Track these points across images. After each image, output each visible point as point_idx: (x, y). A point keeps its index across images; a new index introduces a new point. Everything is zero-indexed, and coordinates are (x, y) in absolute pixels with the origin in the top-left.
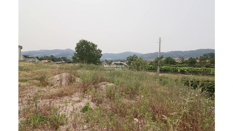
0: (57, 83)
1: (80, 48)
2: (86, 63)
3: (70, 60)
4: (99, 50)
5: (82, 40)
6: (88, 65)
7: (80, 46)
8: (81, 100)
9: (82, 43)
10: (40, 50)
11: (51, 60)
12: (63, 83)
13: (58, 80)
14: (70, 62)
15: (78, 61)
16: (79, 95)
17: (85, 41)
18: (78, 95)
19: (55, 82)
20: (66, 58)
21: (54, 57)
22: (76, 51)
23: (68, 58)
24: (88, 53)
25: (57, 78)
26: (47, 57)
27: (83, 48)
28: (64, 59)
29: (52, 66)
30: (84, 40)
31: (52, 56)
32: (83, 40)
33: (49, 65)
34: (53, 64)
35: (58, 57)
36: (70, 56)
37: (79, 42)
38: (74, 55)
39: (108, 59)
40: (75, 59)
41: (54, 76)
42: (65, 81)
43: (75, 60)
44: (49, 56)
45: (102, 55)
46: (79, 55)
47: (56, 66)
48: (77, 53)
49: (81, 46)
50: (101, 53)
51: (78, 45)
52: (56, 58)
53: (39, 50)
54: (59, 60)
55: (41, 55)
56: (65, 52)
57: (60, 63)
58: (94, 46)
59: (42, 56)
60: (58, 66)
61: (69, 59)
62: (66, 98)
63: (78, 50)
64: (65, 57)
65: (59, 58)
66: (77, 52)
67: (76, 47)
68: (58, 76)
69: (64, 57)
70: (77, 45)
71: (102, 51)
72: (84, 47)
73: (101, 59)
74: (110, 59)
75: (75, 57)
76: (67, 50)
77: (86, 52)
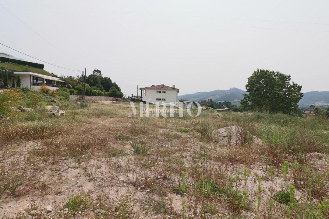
0: (223, 139)
1: (254, 84)
2: (268, 112)
3: (236, 106)
4: (295, 86)
5: (258, 70)
6: (273, 115)
7: (255, 81)
8: (270, 178)
9: (259, 76)
10: (197, 93)
11: (209, 106)
12: (233, 142)
13: (225, 135)
14: (236, 110)
15: (251, 108)
16: (263, 168)
17: (263, 71)
18: (261, 167)
19: (221, 138)
20: (230, 103)
21: (213, 101)
22: (247, 91)
23: (233, 103)
24: (270, 94)
25: (223, 133)
26: (205, 101)
27: (260, 84)
28: (228, 104)
29: (213, 114)
30: (262, 69)
31: (211, 100)
32: (260, 71)
33: (209, 114)
34: (214, 112)
35: (218, 102)
36: (236, 100)
37: (252, 75)
38: (243, 97)
39: (317, 104)
40: (246, 104)
41: (219, 129)
42: (236, 139)
43: (245, 106)
44: (207, 100)
45: (303, 96)
46: (253, 97)
47: (218, 115)
48: (250, 95)
49: (257, 81)
50: (301, 92)
51: (252, 80)
52: (215, 103)
53: (195, 93)
54: (220, 106)
55: (197, 99)
56: (229, 93)
57: (223, 111)
58: (284, 78)
59: (199, 100)
60: (221, 114)
61: (235, 104)
62: (242, 167)
63: (250, 88)
64: (229, 101)
65: (220, 103)
66: (248, 93)
67: (247, 84)
68: (224, 129)
69: (227, 101)
70: (249, 80)
71: (301, 87)
72: (261, 82)
73: (301, 104)
74: (323, 104)
75: (245, 100)
76: (231, 89)
77: (267, 92)
